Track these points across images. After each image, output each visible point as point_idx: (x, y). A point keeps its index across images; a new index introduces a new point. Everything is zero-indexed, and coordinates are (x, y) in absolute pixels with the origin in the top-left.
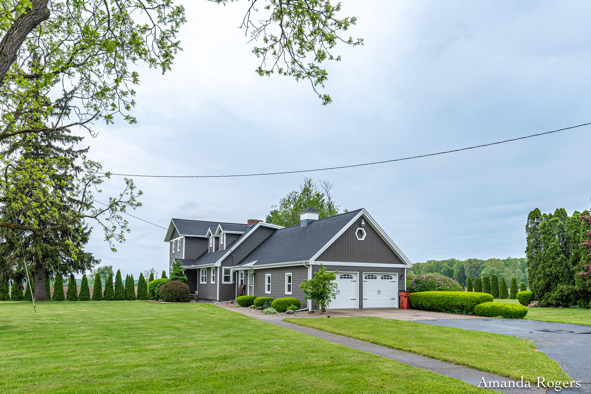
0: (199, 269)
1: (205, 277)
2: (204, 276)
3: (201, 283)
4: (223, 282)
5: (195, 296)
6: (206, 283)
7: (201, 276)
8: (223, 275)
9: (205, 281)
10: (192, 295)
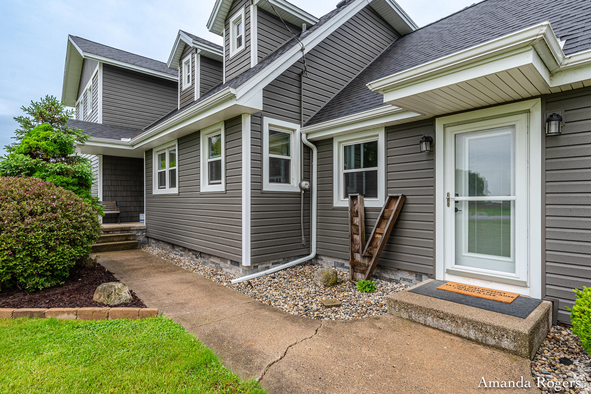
0: (149, 152)
1: (172, 172)
2: (167, 169)
3: (156, 191)
4: (268, 186)
5: (139, 230)
6: (175, 191)
7: (156, 170)
8: (266, 155)
9: (173, 185)
10: (128, 230)
